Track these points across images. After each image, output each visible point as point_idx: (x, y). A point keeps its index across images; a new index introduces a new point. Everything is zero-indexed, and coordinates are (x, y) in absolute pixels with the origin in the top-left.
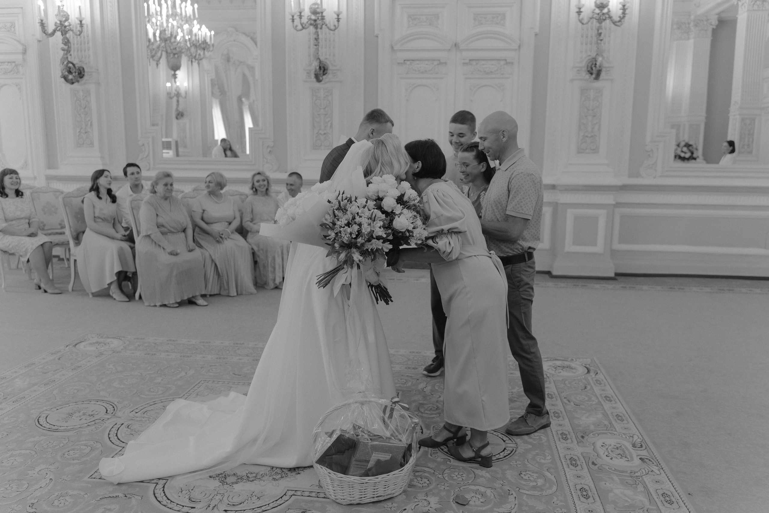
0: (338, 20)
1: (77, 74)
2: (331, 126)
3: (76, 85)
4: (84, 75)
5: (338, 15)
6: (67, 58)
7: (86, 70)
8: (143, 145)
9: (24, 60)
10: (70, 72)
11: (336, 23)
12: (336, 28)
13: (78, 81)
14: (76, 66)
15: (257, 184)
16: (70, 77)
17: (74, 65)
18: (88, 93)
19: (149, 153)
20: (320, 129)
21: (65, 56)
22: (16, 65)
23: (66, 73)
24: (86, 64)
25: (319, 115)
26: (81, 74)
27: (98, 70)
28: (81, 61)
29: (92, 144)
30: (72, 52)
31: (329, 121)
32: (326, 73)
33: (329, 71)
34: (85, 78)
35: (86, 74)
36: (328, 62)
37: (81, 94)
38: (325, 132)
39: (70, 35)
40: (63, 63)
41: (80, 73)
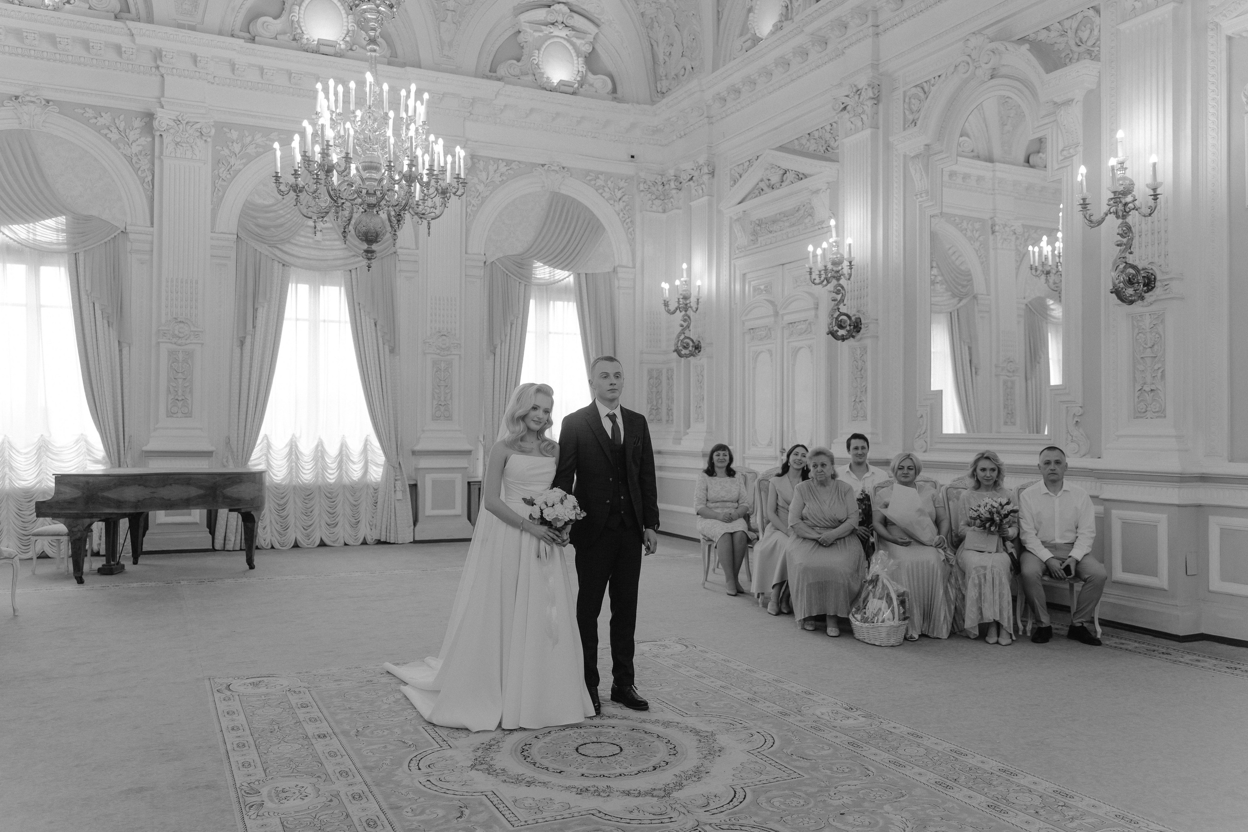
0: (1155, 197)
1: (852, 327)
2: (1163, 376)
3: (851, 342)
4: (861, 328)
5: (1155, 190)
6: (838, 309)
7: (863, 321)
8: (922, 416)
9: (816, 316)
10: (841, 327)
11: (1151, 202)
12: (1152, 210)
13: (853, 337)
14: (853, 318)
15: (980, 474)
16: (841, 332)
17: (849, 317)
18: (864, 349)
19: (926, 429)
20: (1145, 384)
21: (836, 307)
22: (810, 324)
23: (836, 328)
24: (864, 314)
25: (1142, 358)
26: (857, 327)
27: (877, 320)
28: (858, 311)
29: (865, 417)
30: (845, 302)
31: (1159, 368)
32: (1153, 288)
33: (1158, 284)
34: (862, 331)
35: (862, 326)
36: (1154, 268)
37: (859, 352)
38: (1153, 387)
39: (843, 282)
40: (832, 315)
41: (855, 327)
